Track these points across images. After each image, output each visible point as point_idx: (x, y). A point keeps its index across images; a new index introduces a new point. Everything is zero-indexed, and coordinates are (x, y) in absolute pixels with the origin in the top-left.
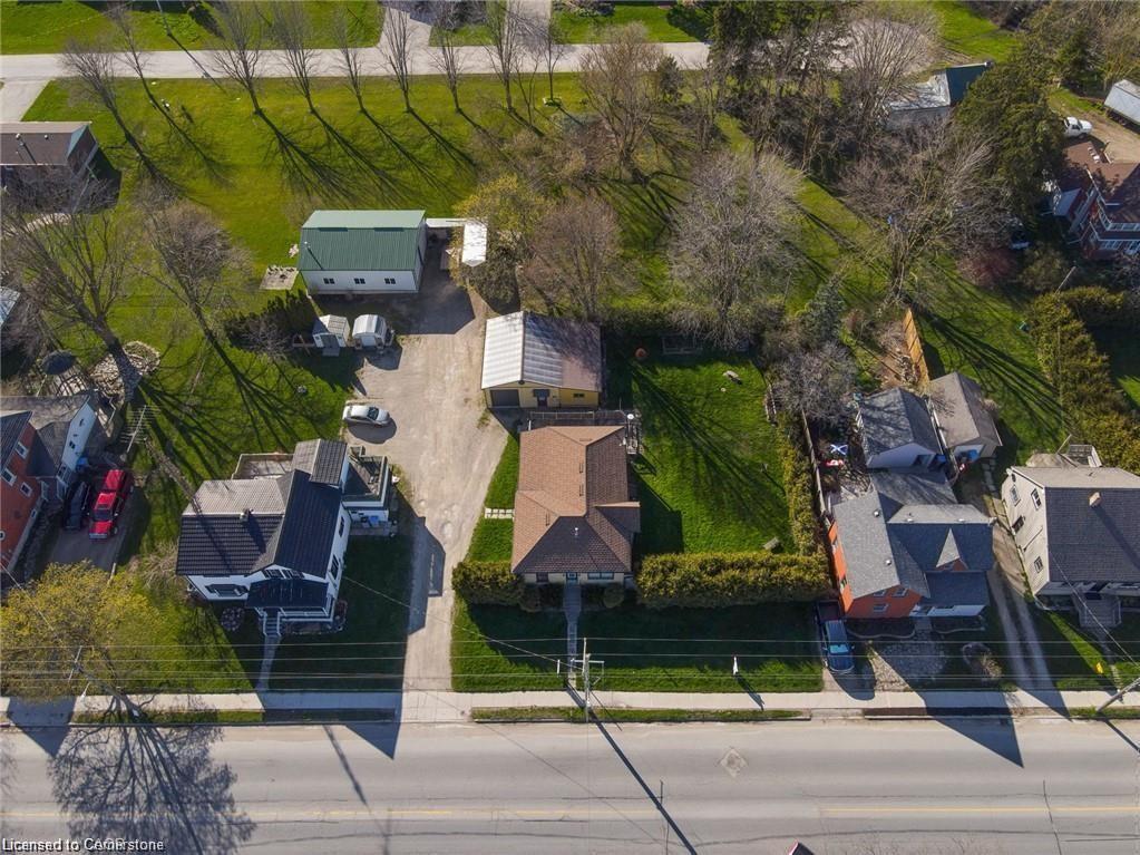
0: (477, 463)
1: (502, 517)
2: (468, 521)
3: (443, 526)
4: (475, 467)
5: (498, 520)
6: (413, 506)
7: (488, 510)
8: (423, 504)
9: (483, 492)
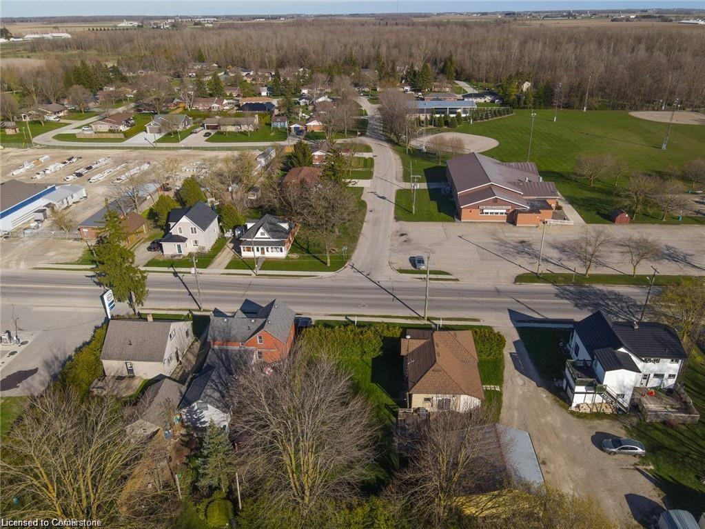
0: (516, 417)
1: (488, 386)
2: (509, 385)
3: (525, 384)
4: (516, 414)
5: (490, 385)
6: (550, 395)
7: (497, 389)
8: (544, 396)
9: (505, 399)
